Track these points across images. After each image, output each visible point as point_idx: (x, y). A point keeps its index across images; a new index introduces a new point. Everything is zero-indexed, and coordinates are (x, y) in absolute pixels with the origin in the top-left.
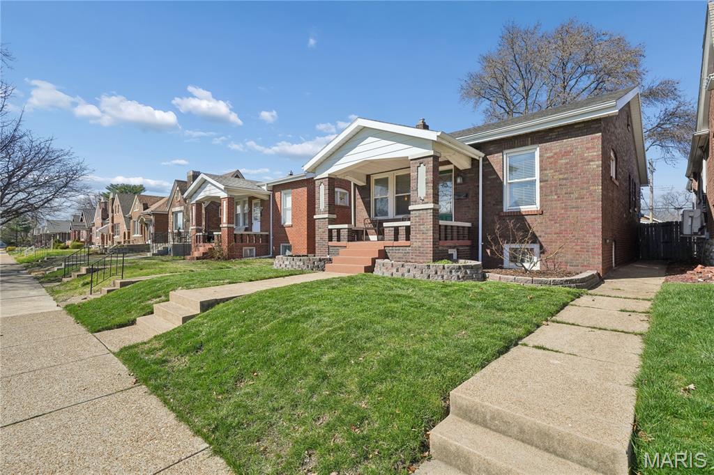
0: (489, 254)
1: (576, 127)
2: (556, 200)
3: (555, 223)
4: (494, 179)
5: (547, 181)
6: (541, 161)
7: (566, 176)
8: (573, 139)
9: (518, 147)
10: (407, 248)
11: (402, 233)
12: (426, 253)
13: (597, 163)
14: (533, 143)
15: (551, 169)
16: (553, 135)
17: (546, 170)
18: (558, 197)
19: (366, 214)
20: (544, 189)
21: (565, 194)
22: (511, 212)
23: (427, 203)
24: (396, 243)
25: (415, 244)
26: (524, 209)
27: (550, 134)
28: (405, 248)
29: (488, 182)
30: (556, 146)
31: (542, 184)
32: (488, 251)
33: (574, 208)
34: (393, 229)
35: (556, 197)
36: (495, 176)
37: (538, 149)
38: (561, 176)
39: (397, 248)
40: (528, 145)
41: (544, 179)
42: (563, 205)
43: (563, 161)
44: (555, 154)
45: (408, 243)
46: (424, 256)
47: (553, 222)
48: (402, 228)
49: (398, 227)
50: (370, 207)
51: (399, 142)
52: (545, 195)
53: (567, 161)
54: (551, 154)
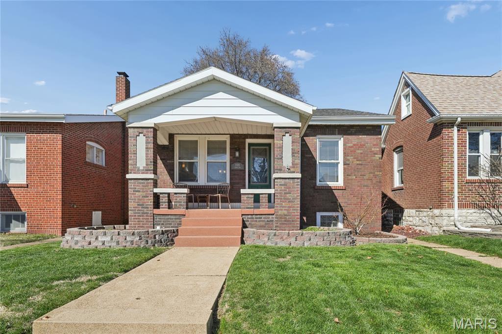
0: (305, 221)
1: (367, 128)
2: (354, 180)
3: (354, 196)
4: (310, 157)
5: (349, 164)
6: (345, 149)
7: (361, 162)
8: (365, 136)
9: (328, 134)
10: (271, 217)
11: (264, 200)
12: (293, 221)
13: (379, 156)
14: (339, 134)
15: (352, 156)
16: (353, 130)
17: (348, 156)
18: (356, 177)
19: (169, 178)
20: (347, 170)
21: (361, 175)
22: (322, 186)
23: (294, 172)
24: (257, 211)
25: (280, 212)
26: (331, 184)
27: (351, 130)
28: (267, 216)
29: (305, 160)
30: (354, 139)
31: (345, 166)
32: (305, 218)
33: (366, 186)
34: (253, 196)
35: (354, 177)
36: (311, 156)
37: (342, 139)
38: (358, 162)
39: (258, 216)
40: (336, 135)
41: (348, 162)
42: (359, 183)
43: (359, 151)
44: (354, 145)
45: (272, 211)
46: (291, 224)
47: (352, 196)
48: (264, 195)
49: (259, 194)
50: (173, 170)
51: (260, 107)
52: (348, 175)
53: (362, 151)
54: (352, 145)
